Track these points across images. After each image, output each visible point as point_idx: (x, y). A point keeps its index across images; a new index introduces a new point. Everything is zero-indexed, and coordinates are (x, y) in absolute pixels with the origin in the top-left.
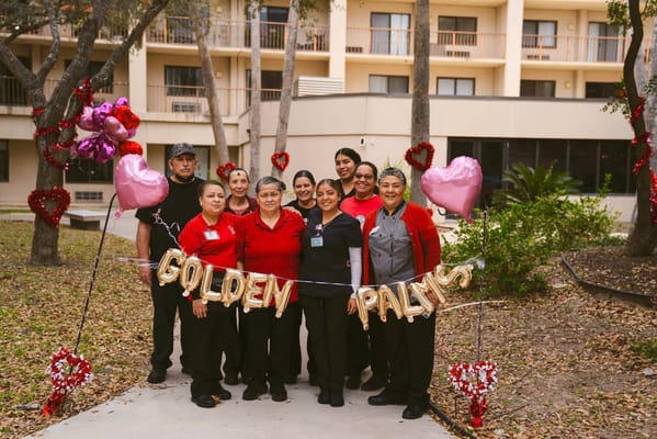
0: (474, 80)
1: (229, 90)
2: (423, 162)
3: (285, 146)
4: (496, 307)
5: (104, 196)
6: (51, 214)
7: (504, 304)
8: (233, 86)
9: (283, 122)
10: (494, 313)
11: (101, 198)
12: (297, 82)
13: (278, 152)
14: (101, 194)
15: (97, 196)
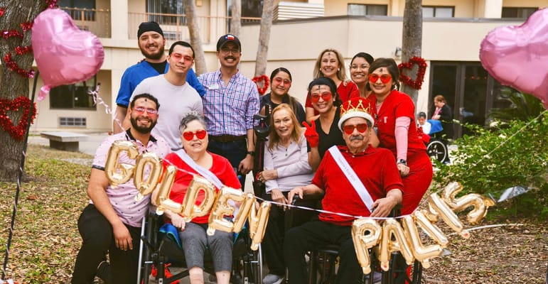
0: (453, 8)
1: (209, 18)
2: (415, 79)
3: (265, 69)
4: (515, 231)
5: (87, 122)
6: (16, 125)
7: (523, 229)
8: (213, 14)
9: (263, 45)
10: (514, 237)
11: (84, 124)
12: (277, 8)
13: (258, 76)
14: (84, 120)
15: (81, 122)
